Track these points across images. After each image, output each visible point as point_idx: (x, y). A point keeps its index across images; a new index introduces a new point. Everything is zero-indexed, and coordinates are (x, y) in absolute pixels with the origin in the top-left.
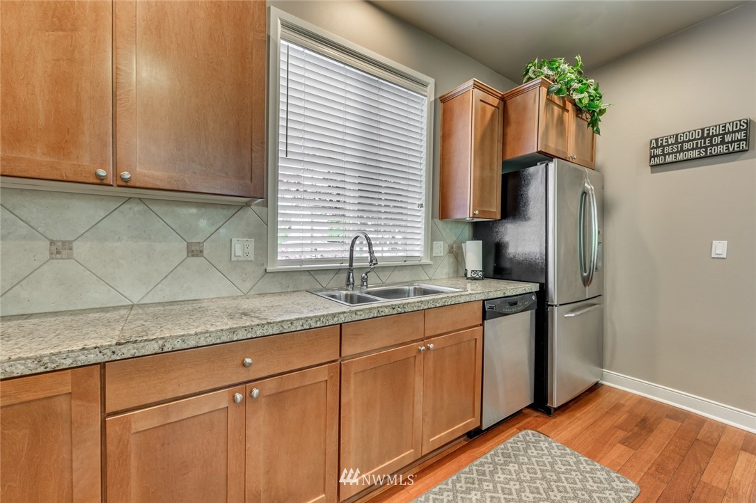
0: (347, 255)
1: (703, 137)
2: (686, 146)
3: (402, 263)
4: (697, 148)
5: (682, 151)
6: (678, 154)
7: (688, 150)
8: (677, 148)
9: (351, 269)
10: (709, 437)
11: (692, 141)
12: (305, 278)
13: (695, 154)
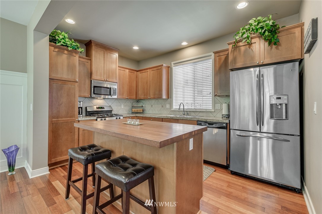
0: (183, 108)
3: (205, 111)
9: (184, 111)
12: (178, 112)
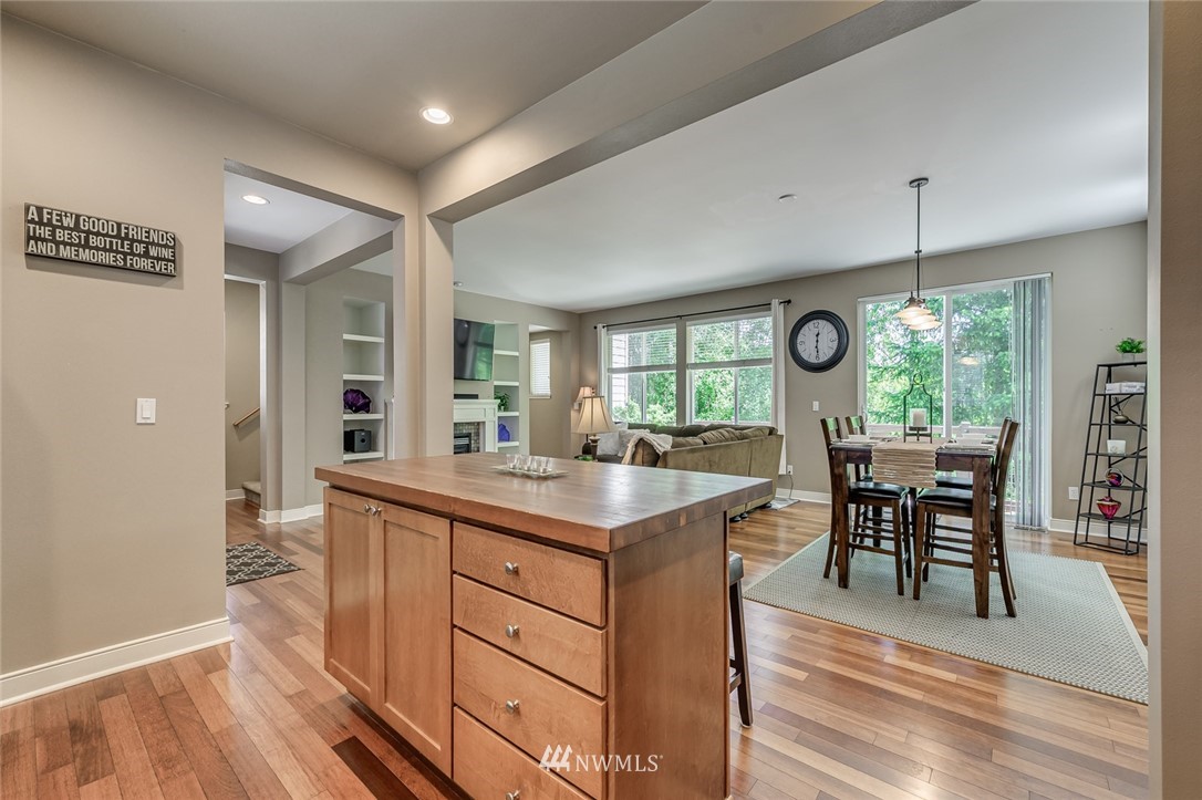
1: (118, 236)
2: (93, 240)
4: (111, 250)
5: (86, 246)
6: (81, 250)
7: (97, 249)
8: (79, 237)
10: (169, 685)
11: (104, 235)
13: (108, 258)
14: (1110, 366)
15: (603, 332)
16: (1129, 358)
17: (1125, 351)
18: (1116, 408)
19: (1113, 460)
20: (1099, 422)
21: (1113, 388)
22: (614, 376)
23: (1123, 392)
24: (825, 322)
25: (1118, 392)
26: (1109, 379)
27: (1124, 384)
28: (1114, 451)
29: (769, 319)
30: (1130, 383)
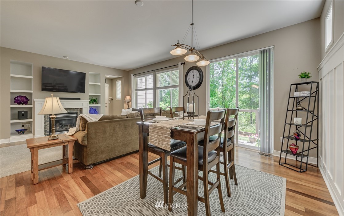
14: (297, 85)
15: (133, 77)
16: (304, 80)
17: (302, 77)
18: (298, 103)
19: (298, 127)
20: (292, 110)
21: (297, 94)
22: (138, 92)
23: (301, 96)
24: (196, 70)
25: (299, 96)
26: (297, 90)
27: (301, 92)
28: (296, 123)
29: (178, 70)
30: (304, 92)
